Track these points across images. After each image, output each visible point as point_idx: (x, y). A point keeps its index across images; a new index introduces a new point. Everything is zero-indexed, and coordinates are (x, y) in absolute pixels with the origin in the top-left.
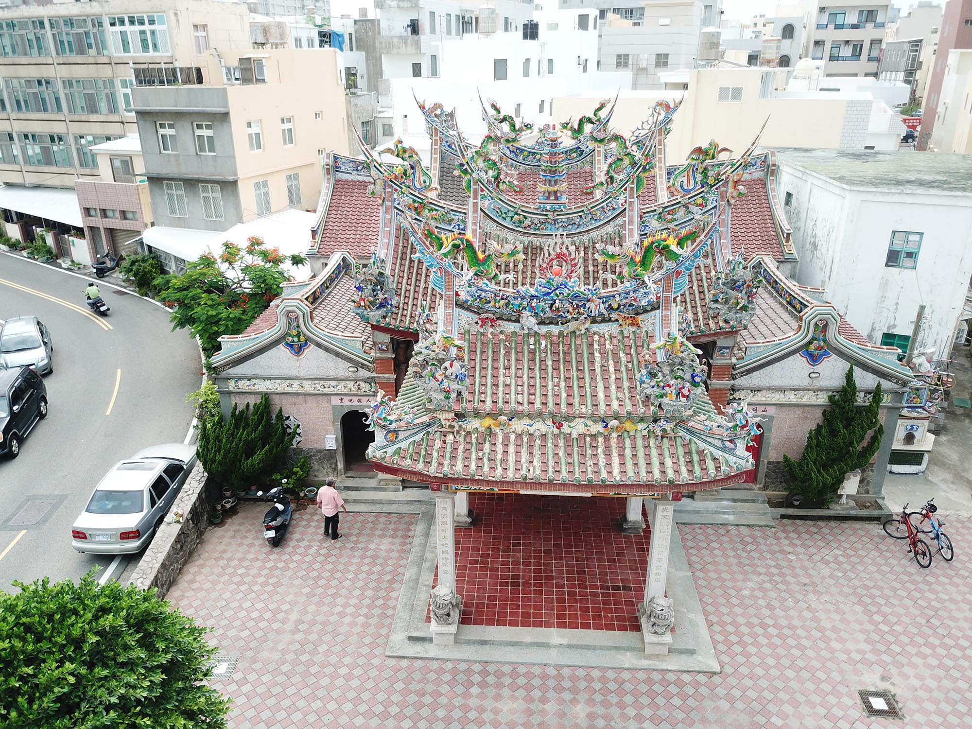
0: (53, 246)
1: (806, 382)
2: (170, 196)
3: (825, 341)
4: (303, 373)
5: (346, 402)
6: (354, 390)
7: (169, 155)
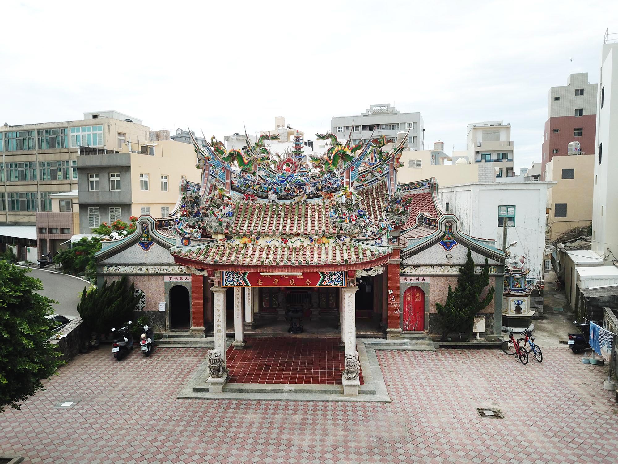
0: (16, 254)
1: (445, 261)
2: (91, 216)
3: (452, 235)
4: (148, 262)
5: (173, 280)
6: (178, 272)
7: (93, 192)
